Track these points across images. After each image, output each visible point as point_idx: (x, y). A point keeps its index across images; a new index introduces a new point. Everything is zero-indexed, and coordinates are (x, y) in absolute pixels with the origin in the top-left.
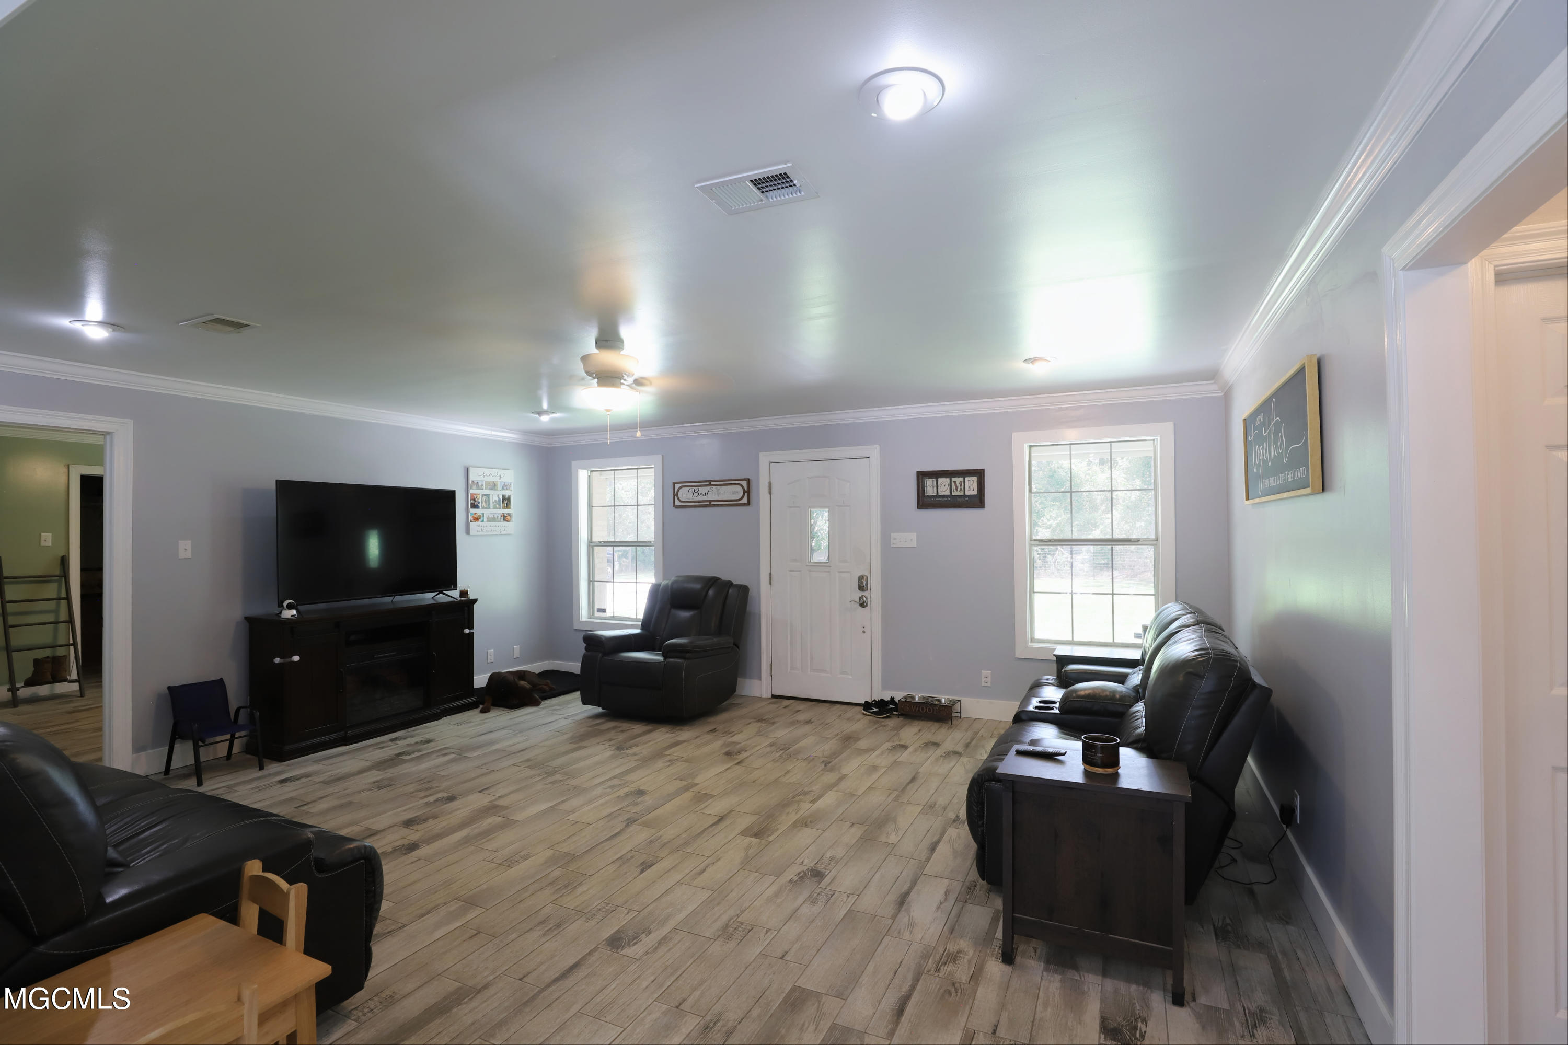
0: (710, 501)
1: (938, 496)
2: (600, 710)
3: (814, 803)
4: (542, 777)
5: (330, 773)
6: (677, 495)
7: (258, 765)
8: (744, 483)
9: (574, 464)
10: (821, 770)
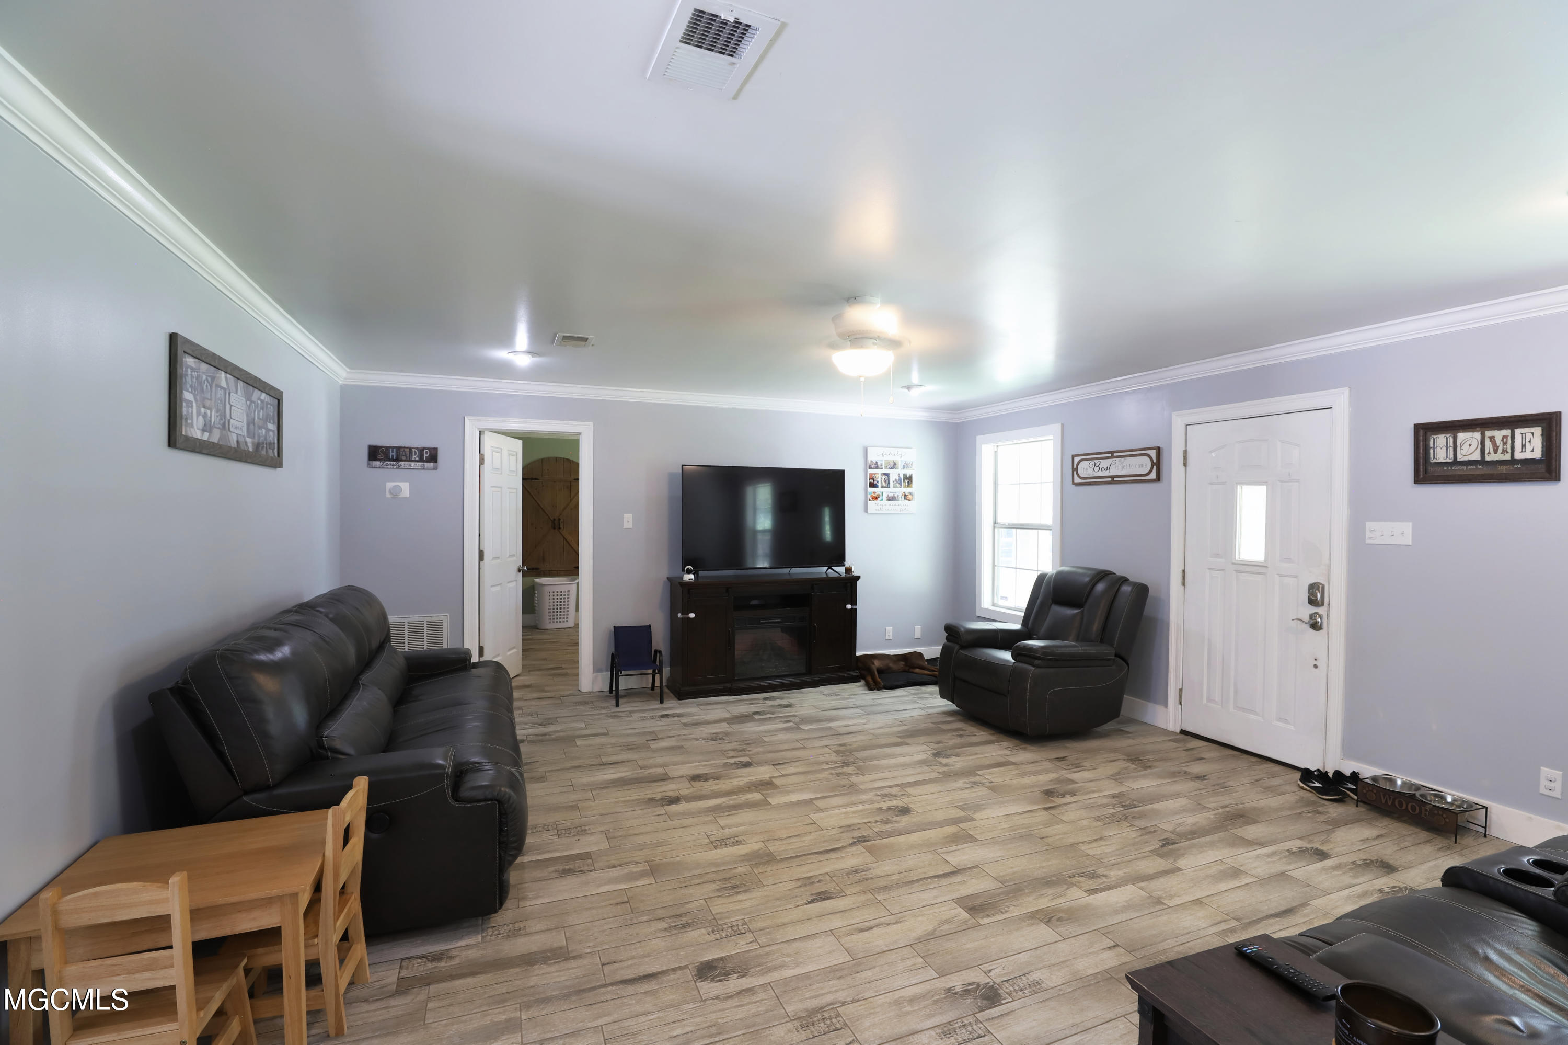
0: (1113, 477)
1: (1456, 462)
2: (953, 707)
3: (1090, 895)
4: (837, 765)
5: (698, 717)
6: (1077, 470)
7: (659, 699)
8: (1153, 453)
9: (979, 438)
10: (1149, 851)
